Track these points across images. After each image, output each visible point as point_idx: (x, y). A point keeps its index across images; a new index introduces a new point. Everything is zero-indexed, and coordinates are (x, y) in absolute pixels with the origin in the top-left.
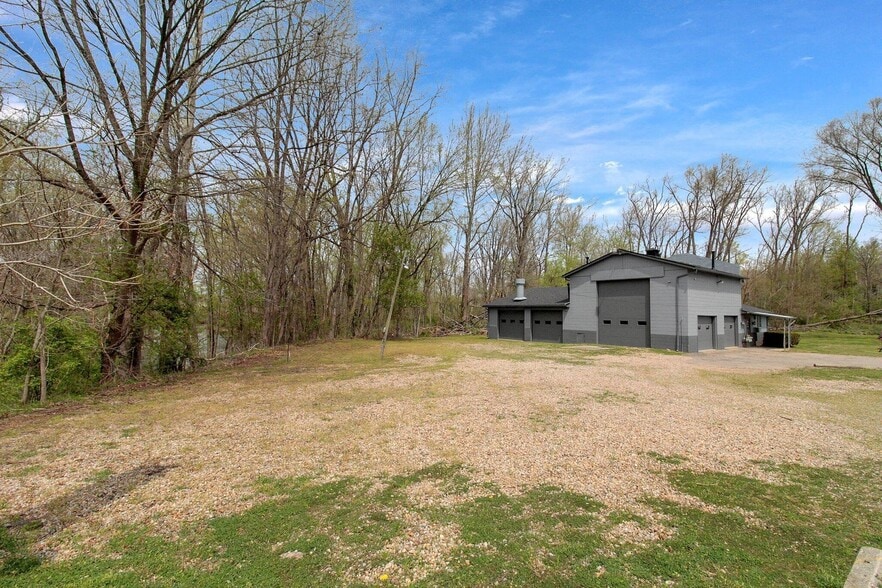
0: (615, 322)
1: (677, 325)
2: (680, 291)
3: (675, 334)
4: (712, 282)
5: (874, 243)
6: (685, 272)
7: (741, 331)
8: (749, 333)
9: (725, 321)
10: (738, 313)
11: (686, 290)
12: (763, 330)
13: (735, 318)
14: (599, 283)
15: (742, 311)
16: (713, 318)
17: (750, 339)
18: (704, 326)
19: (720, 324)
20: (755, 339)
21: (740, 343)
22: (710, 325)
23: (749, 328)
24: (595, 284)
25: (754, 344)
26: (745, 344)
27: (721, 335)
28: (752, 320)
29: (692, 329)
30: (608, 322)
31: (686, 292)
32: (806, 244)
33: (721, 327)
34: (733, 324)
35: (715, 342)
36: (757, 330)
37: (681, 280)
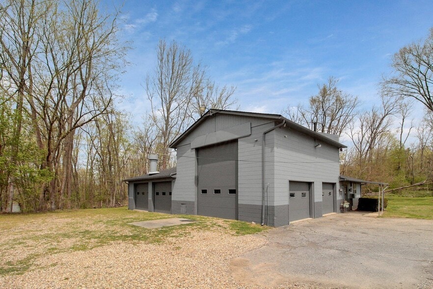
0: (211, 192)
1: (263, 193)
2: (267, 150)
3: (260, 203)
4: (308, 145)
5: (409, 149)
6: (272, 126)
7: (339, 197)
8: (347, 199)
9: (323, 188)
10: (336, 180)
11: (273, 148)
12: (358, 196)
13: (333, 184)
14: (198, 150)
15: (340, 178)
16: (310, 184)
17: (347, 205)
18: (298, 194)
19: (318, 190)
20: (351, 204)
21: (338, 209)
22: (307, 192)
23: (346, 195)
24: (194, 152)
25: (350, 210)
26: (343, 210)
27: (317, 203)
28: (349, 187)
29: (280, 197)
30: (204, 191)
31: (272, 151)
32: (377, 146)
33: (318, 193)
34: (331, 191)
35: (312, 210)
36: (353, 196)
37: (268, 136)
